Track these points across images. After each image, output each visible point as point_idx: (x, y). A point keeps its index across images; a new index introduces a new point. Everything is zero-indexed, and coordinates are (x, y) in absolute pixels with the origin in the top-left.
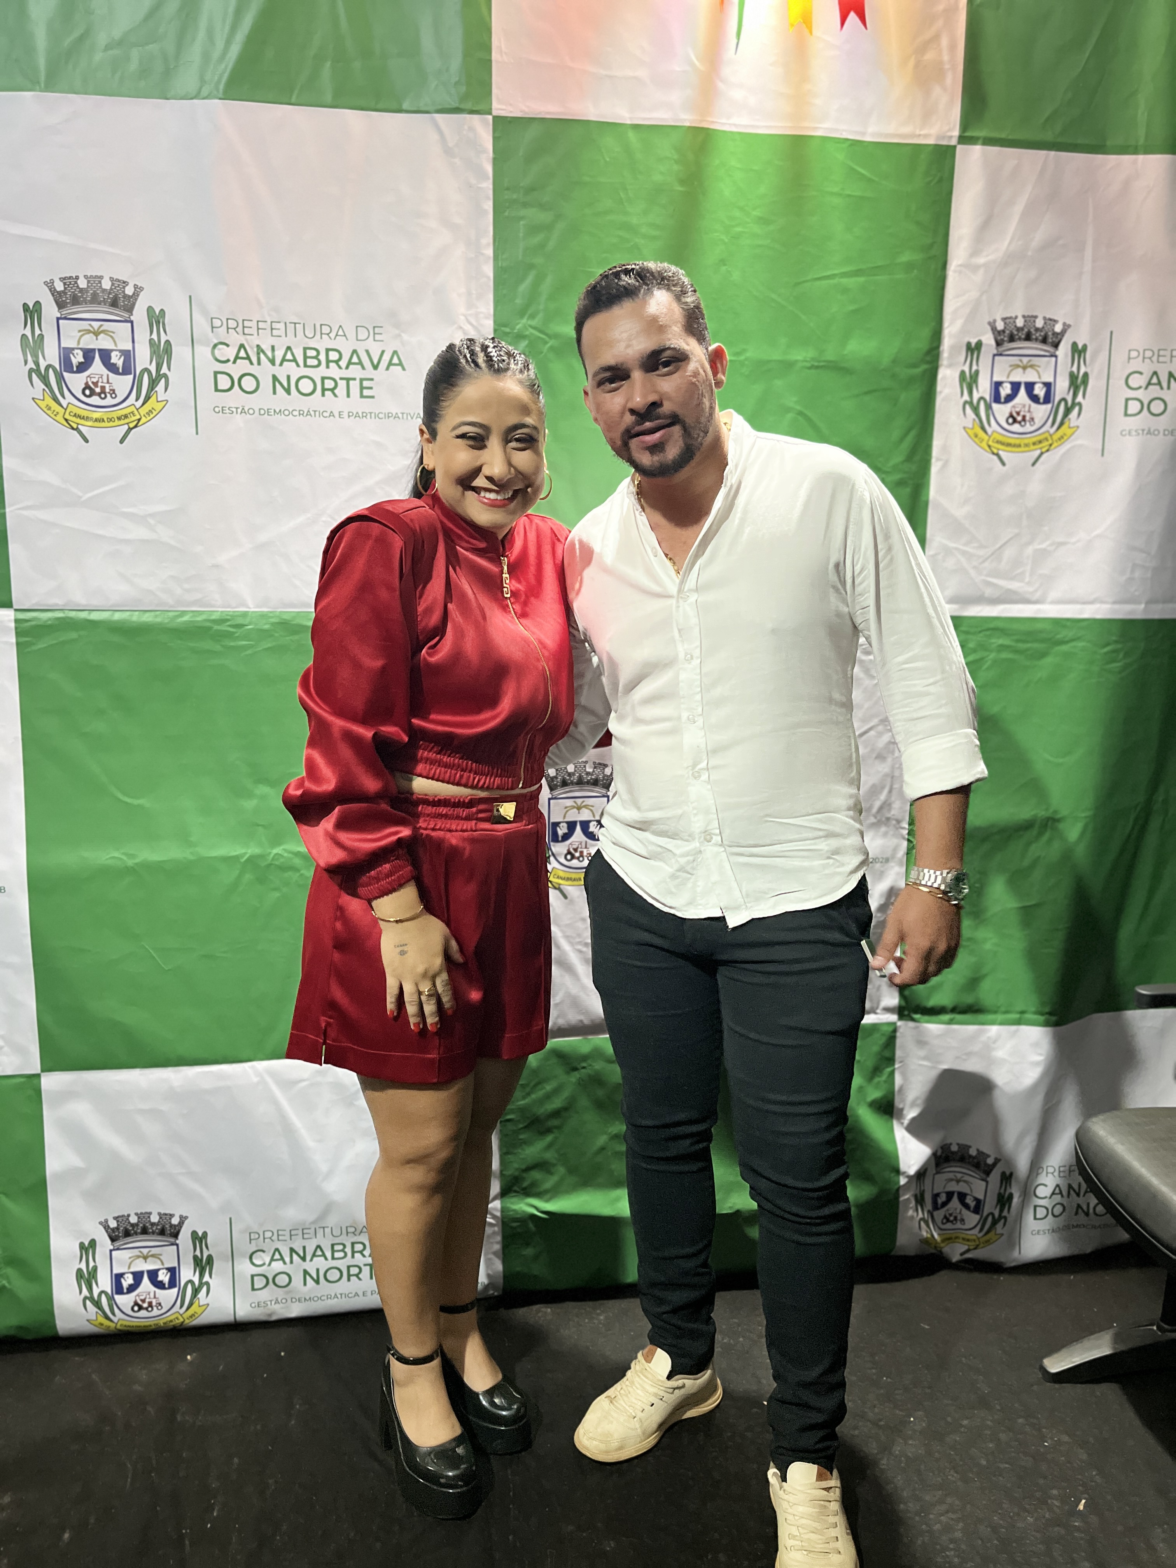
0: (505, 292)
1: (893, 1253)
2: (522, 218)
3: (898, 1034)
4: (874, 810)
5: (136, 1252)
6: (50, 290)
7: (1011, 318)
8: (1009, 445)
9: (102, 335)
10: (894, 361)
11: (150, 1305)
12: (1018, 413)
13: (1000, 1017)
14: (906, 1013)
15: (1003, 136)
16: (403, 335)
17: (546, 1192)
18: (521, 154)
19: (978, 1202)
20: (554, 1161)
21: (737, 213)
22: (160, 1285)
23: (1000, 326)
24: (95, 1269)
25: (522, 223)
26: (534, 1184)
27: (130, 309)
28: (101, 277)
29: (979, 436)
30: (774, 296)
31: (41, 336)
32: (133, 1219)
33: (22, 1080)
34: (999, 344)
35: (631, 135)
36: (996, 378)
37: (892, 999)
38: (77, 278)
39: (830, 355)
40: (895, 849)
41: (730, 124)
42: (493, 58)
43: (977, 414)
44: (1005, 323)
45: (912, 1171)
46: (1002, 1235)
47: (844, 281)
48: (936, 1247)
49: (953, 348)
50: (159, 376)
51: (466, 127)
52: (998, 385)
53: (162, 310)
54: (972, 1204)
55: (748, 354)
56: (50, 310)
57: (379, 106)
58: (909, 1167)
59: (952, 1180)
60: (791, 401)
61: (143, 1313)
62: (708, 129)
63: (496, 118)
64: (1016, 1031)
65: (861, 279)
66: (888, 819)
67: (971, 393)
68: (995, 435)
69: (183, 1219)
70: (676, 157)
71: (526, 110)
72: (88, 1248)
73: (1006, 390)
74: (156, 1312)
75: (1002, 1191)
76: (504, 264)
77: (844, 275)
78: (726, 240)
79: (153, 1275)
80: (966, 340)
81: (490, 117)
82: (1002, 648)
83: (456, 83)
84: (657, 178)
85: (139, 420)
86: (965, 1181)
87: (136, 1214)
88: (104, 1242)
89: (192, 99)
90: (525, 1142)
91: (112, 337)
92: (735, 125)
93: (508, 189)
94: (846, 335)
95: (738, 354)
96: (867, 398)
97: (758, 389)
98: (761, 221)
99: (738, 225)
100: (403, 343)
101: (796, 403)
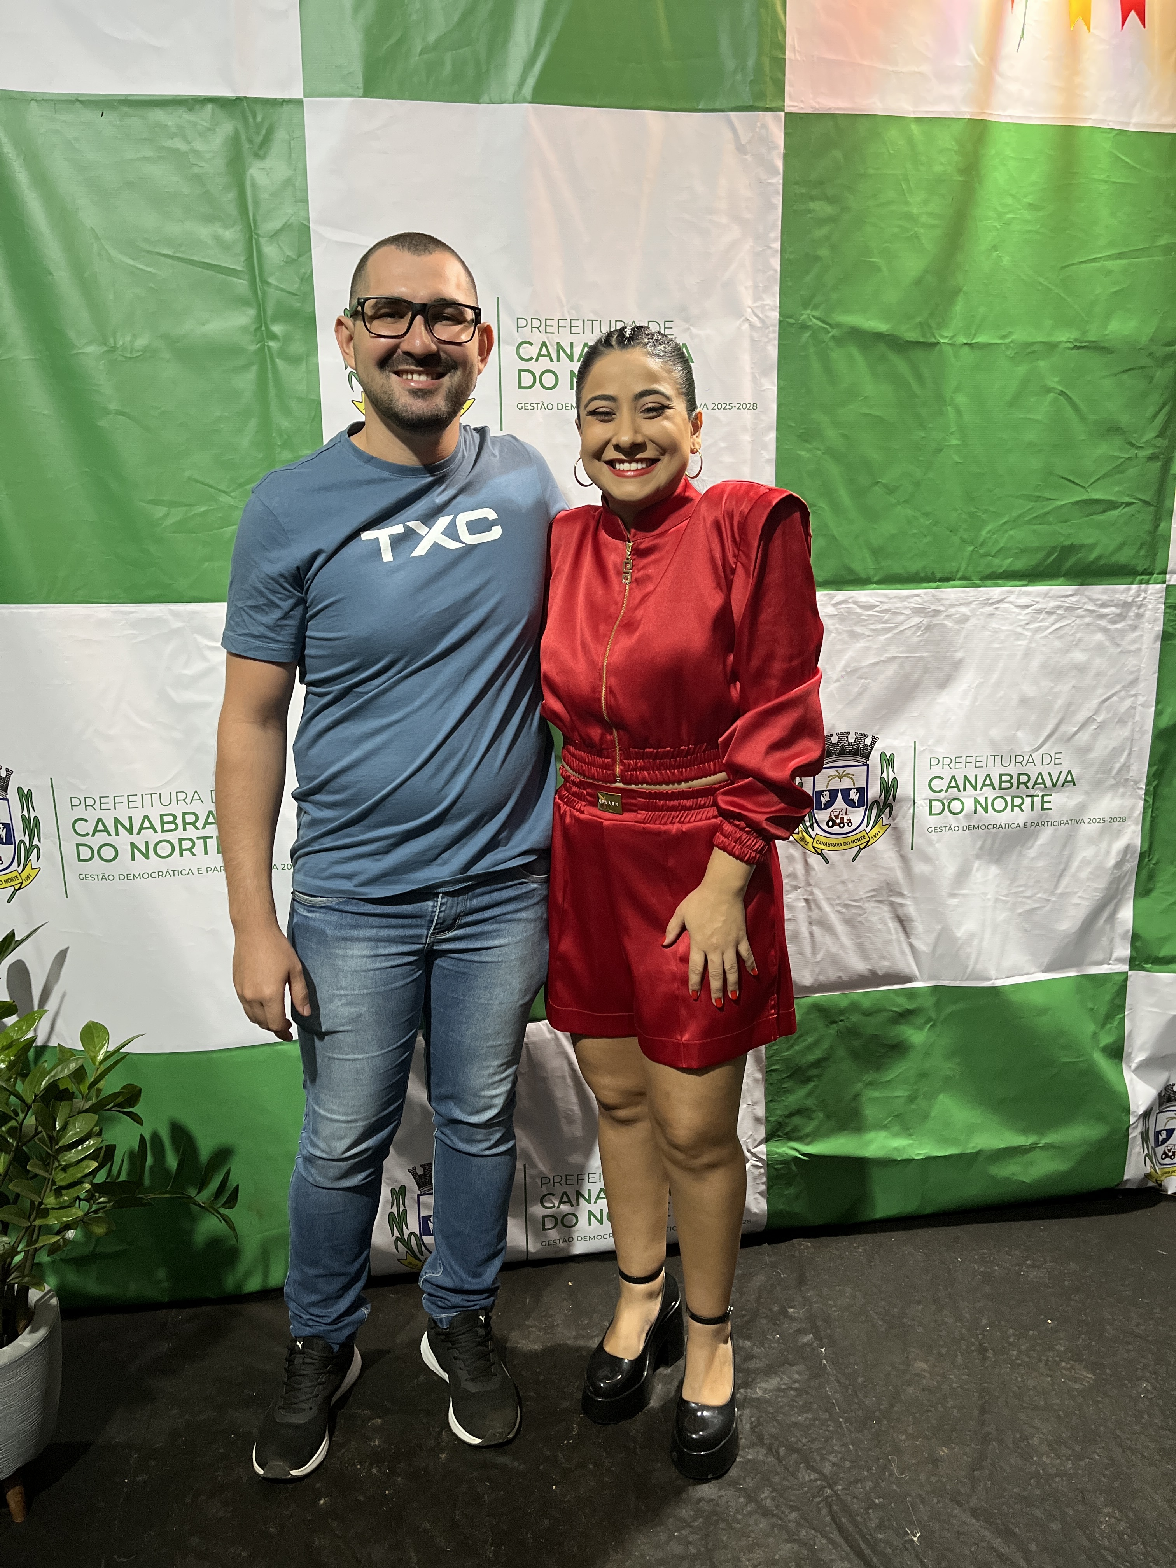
0: (790, 284)
1: (1122, 1186)
3: (1129, 983)
4: (1114, 772)
10: (1152, 340)
14: (1137, 963)
16: (692, 328)
17: (807, 1135)
18: (810, 149)
20: (815, 1108)
21: (1010, 201)
24: (405, 1211)
25: (810, 215)
26: (796, 1129)
30: (1041, 280)
35: (914, 127)
37: (1124, 951)
39: (1092, 336)
40: (1133, 809)
42: (787, 57)
45: (1140, 1111)
47: (1109, 264)
48: (1155, 1181)
51: (759, 124)
55: (1014, 337)
57: (676, 106)
58: (1138, 1107)
59: (1172, 1118)
60: (1053, 381)
62: (986, 120)
63: (787, 115)
65: (1124, 262)
66: (1126, 781)
70: (956, 148)
71: (817, 106)
72: (398, 1195)
76: (792, 257)
77: (1109, 258)
78: (999, 227)
81: (783, 114)
83: (751, 82)
84: (938, 169)
88: (413, 1189)
89: (505, 103)
90: (788, 1091)
92: (1010, 116)
93: (796, 183)
94: (1108, 316)
95: (1004, 337)
96: (1125, 376)
97: (1022, 370)
98: (1031, 206)
99: (1010, 212)
100: (692, 337)
101: (1059, 382)
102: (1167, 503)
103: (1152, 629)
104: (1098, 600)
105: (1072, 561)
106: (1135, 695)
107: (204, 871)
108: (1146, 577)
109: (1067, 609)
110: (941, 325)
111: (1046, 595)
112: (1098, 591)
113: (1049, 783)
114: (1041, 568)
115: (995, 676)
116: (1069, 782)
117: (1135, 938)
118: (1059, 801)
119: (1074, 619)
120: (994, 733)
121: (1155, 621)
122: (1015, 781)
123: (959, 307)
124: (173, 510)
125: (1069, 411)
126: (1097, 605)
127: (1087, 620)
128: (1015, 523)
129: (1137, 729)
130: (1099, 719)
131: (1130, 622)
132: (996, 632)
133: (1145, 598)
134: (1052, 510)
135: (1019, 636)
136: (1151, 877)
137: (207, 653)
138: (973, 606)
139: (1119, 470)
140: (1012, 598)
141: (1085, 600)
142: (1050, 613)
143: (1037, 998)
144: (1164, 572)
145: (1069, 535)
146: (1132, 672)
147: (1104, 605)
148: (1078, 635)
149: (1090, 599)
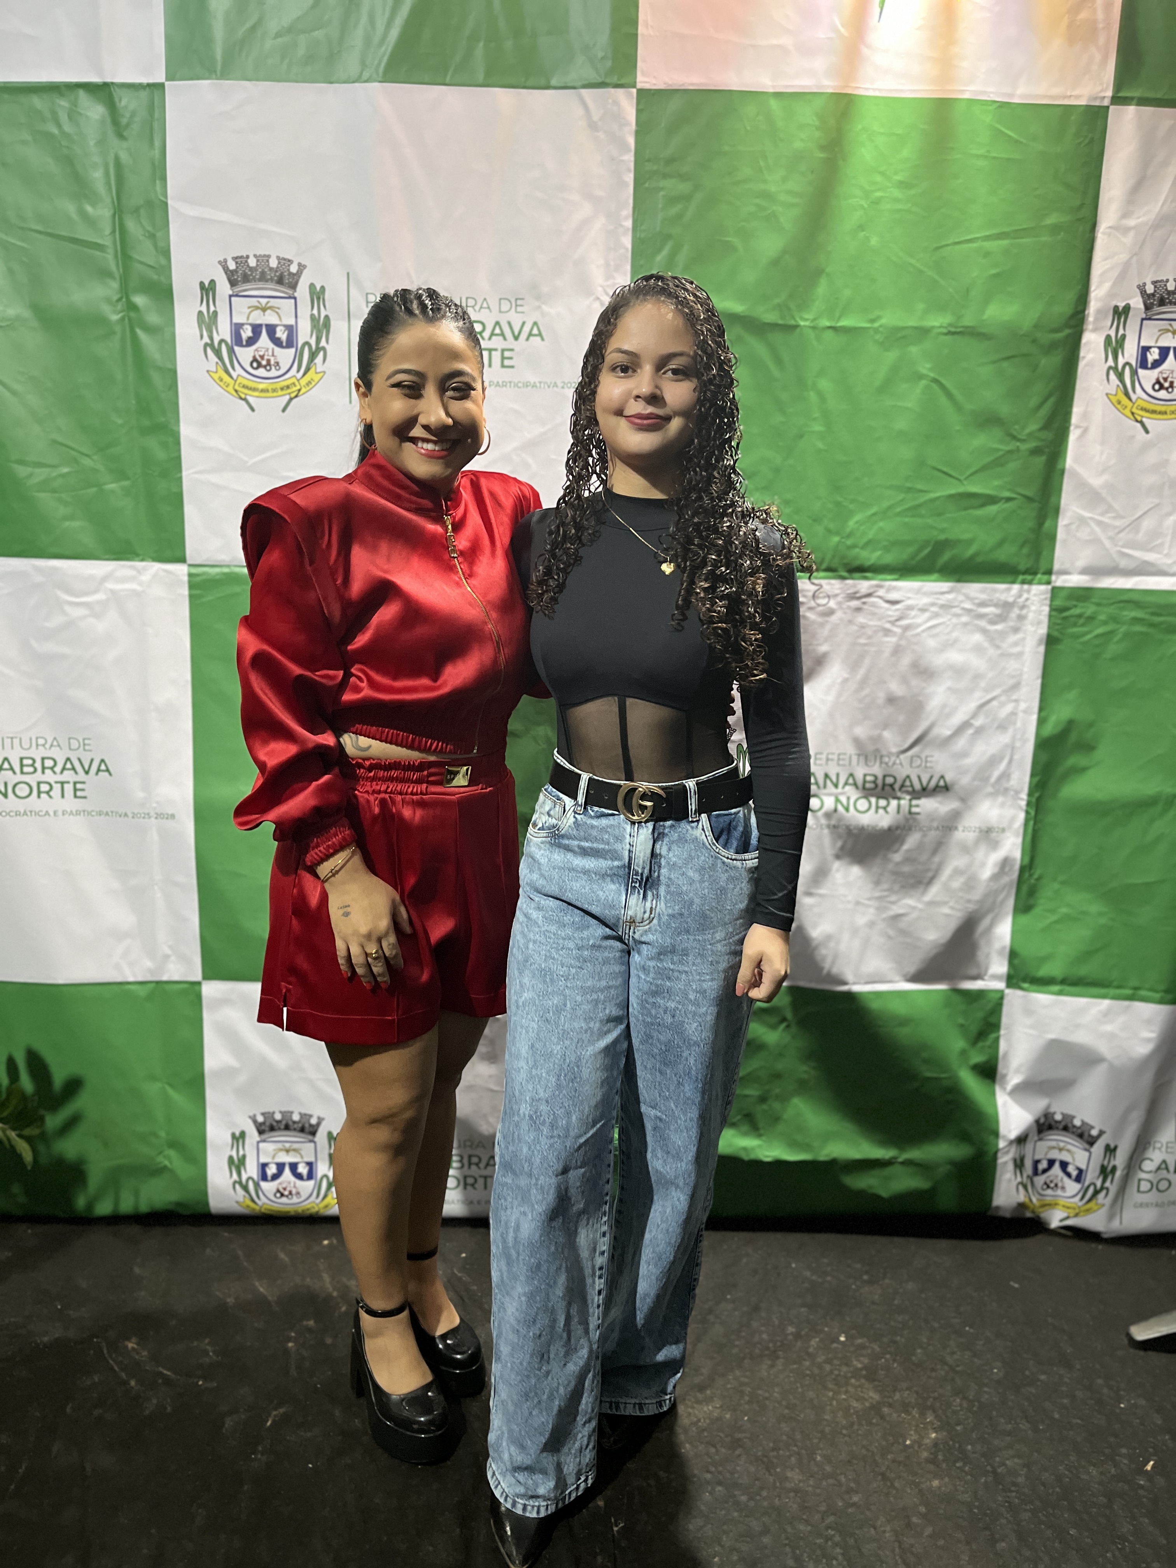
0: (642, 262)
1: (989, 1213)
2: (662, 189)
3: (1005, 1002)
4: (993, 779)
5: (280, 1145)
6: (224, 269)
7: (1162, 281)
8: (1154, 412)
9: (269, 311)
10: (1036, 326)
11: (290, 1193)
12: (1165, 379)
13: (1112, 992)
14: (1014, 981)
15: (1159, 96)
16: (544, 307)
18: (663, 125)
19: (1080, 1171)
21: (878, 178)
22: (299, 1176)
23: (1150, 289)
24: (244, 1156)
25: (662, 193)
27: (294, 286)
28: (269, 256)
29: (1123, 402)
30: (913, 261)
31: (215, 313)
32: (278, 1117)
33: (185, 986)
34: (1148, 308)
35: (773, 104)
36: (1143, 343)
37: (999, 967)
38: (248, 257)
39: (969, 321)
40: (1013, 820)
41: (874, 90)
42: (639, 32)
43: (1122, 380)
44: (1155, 287)
45: (1013, 1135)
46: (1103, 1205)
47: (987, 244)
48: (1033, 1212)
49: (1098, 311)
50: (319, 349)
51: (610, 101)
52: (1146, 349)
53: (323, 288)
54: (1074, 1173)
55: (883, 321)
56: (224, 288)
57: (528, 84)
58: (1010, 1131)
59: (1054, 1148)
60: (925, 368)
61: (284, 1200)
62: (850, 94)
63: (640, 92)
64: (1128, 1007)
65: (1005, 242)
66: (1006, 790)
67: (1116, 358)
68: (1140, 402)
69: (320, 1120)
71: (670, 82)
72: (239, 1138)
73: (1153, 356)
74: (295, 1200)
75: (1106, 1163)
76: (643, 235)
77: (985, 238)
78: (866, 206)
79: (294, 1167)
80: (1114, 303)
81: (634, 91)
82: (1136, 620)
83: (602, 58)
84: (798, 145)
85: (299, 390)
86: (1068, 1151)
87: (281, 1112)
88: (253, 1134)
89: (354, 82)
91: (277, 313)
92: (879, 90)
93: (649, 160)
94: (987, 299)
95: (872, 321)
96: (1005, 364)
97: (891, 356)
98: (903, 185)
99: (879, 190)
100: (543, 314)
101: (930, 369)
102: (1053, 499)
103: (1035, 631)
104: (977, 598)
105: (946, 556)
106: (1016, 701)
107: (60, 813)
108: (1029, 577)
109: (942, 606)
110: (803, 306)
111: (918, 591)
112: (976, 590)
113: (917, 786)
114: (913, 562)
115: (862, 672)
116: (942, 787)
117: (1013, 955)
118: (927, 805)
119: (949, 617)
120: (860, 731)
121: (1039, 623)
122: (880, 782)
123: (822, 289)
124: (38, 470)
125: (943, 400)
126: (974, 604)
127: (965, 619)
128: (884, 514)
129: (1018, 736)
130: (978, 722)
131: (1012, 624)
132: (863, 627)
133: (1027, 599)
134: (925, 502)
135: (887, 632)
136: (1032, 892)
137: (67, 608)
138: (839, 599)
139: (998, 462)
140: (881, 592)
141: (961, 598)
142: (923, 610)
143: (898, 1008)
144: (1049, 572)
145: (943, 530)
146: (1013, 677)
147: (983, 604)
148: (955, 634)
149: (968, 598)
